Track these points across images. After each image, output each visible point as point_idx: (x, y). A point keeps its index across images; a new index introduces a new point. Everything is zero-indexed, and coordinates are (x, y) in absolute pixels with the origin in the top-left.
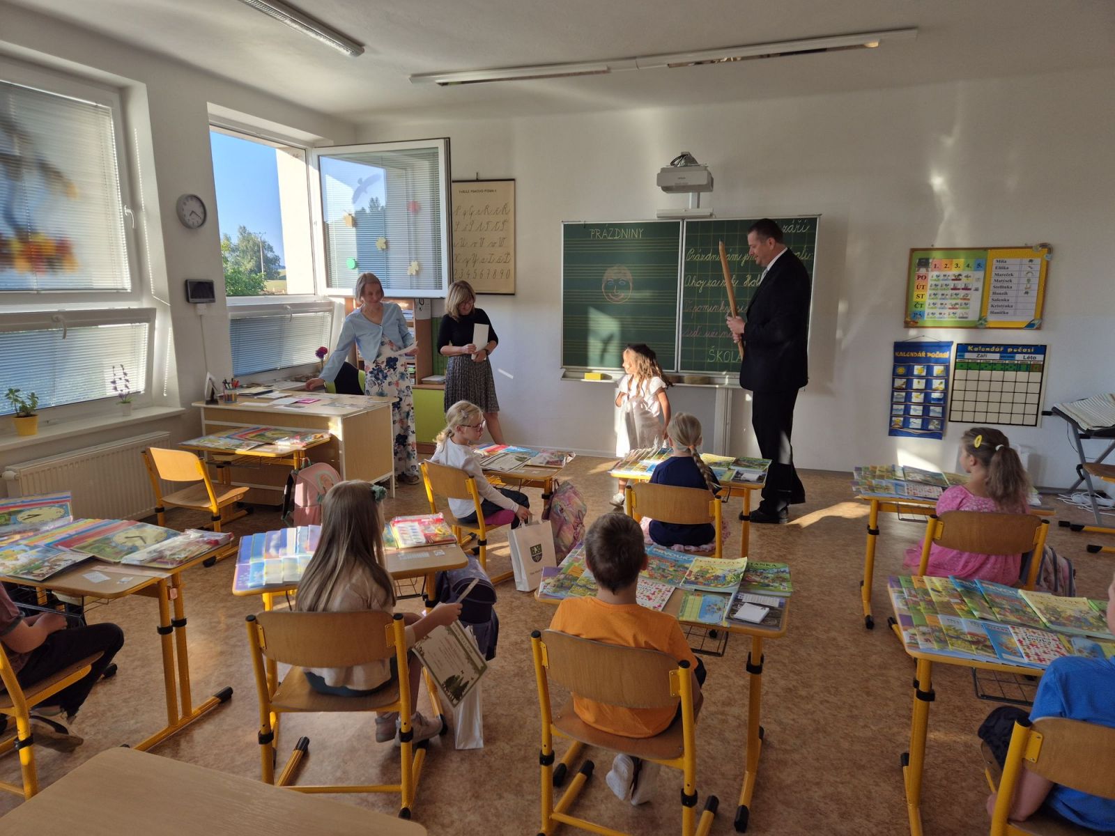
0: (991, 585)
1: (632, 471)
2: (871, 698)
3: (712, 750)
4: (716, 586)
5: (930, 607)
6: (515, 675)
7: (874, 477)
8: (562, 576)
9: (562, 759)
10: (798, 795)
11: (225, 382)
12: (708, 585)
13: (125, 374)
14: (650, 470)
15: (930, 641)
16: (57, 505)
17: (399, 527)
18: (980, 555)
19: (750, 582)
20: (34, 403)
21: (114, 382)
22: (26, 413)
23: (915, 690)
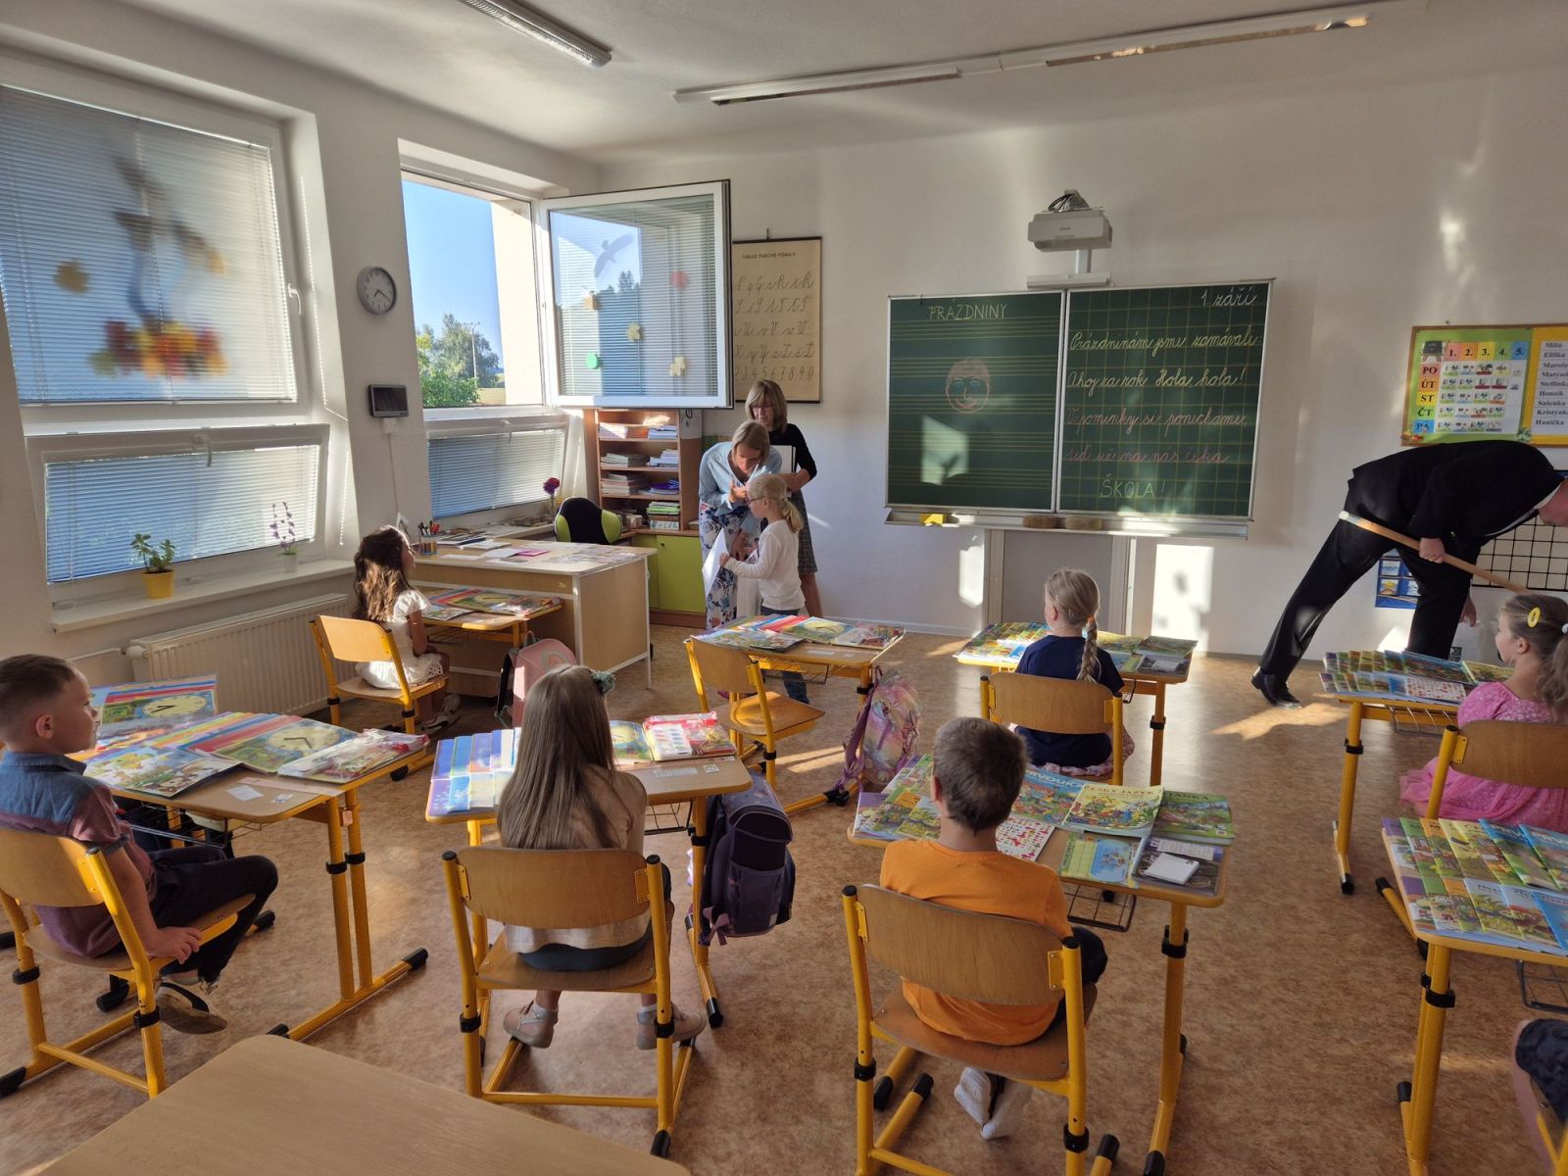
0: (1545, 834)
1: (989, 655)
2: (1350, 998)
3: (1108, 1066)
4: (1116, 827)
5: (1451, 867)
6: (820, 945)
7: (1355, 667)
8: (887, 807)
9: (887, 1070)
10: (1239, 1139)
11: (421, 527)
12: (1105, 825)
13: (289, 515)
14: (1016, 653)
15: (1452, 919)
16: (197, 692)
17: (655, 731)
18: (1525, 788)
19: (1168, 822)
20: (170, 554)
21: (274, 526)
22: (159, 568)
23: (1424, 990)
